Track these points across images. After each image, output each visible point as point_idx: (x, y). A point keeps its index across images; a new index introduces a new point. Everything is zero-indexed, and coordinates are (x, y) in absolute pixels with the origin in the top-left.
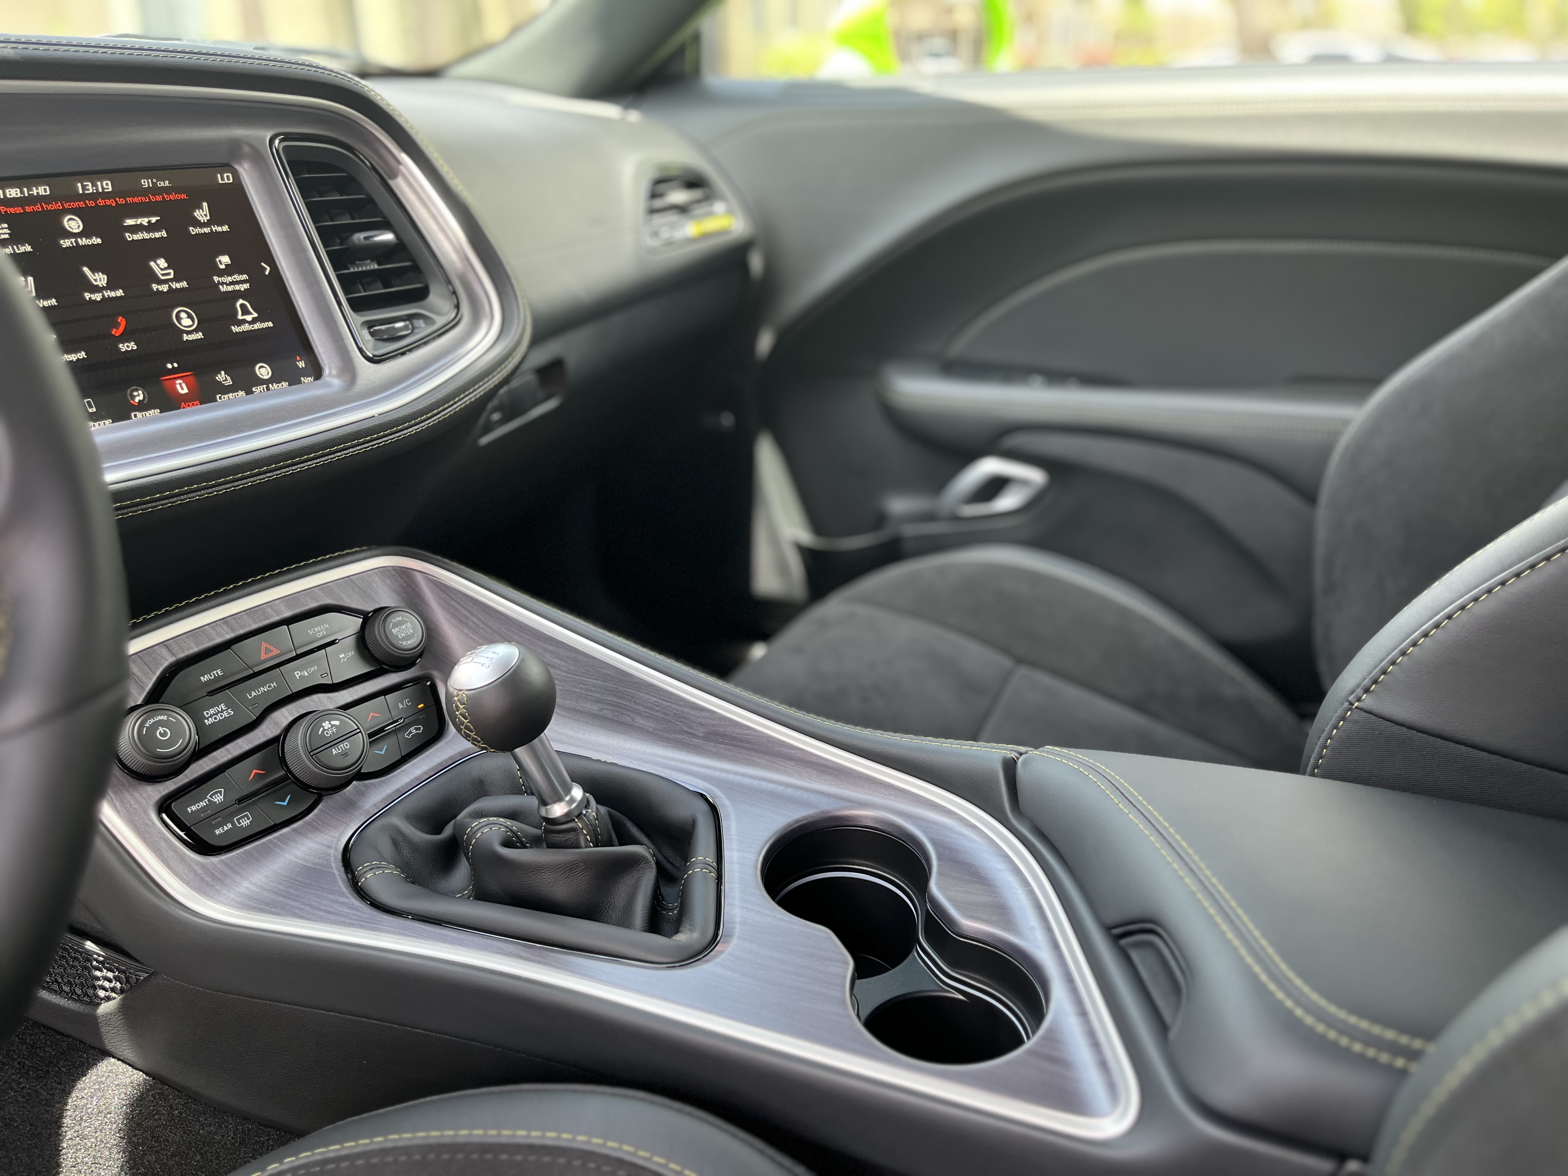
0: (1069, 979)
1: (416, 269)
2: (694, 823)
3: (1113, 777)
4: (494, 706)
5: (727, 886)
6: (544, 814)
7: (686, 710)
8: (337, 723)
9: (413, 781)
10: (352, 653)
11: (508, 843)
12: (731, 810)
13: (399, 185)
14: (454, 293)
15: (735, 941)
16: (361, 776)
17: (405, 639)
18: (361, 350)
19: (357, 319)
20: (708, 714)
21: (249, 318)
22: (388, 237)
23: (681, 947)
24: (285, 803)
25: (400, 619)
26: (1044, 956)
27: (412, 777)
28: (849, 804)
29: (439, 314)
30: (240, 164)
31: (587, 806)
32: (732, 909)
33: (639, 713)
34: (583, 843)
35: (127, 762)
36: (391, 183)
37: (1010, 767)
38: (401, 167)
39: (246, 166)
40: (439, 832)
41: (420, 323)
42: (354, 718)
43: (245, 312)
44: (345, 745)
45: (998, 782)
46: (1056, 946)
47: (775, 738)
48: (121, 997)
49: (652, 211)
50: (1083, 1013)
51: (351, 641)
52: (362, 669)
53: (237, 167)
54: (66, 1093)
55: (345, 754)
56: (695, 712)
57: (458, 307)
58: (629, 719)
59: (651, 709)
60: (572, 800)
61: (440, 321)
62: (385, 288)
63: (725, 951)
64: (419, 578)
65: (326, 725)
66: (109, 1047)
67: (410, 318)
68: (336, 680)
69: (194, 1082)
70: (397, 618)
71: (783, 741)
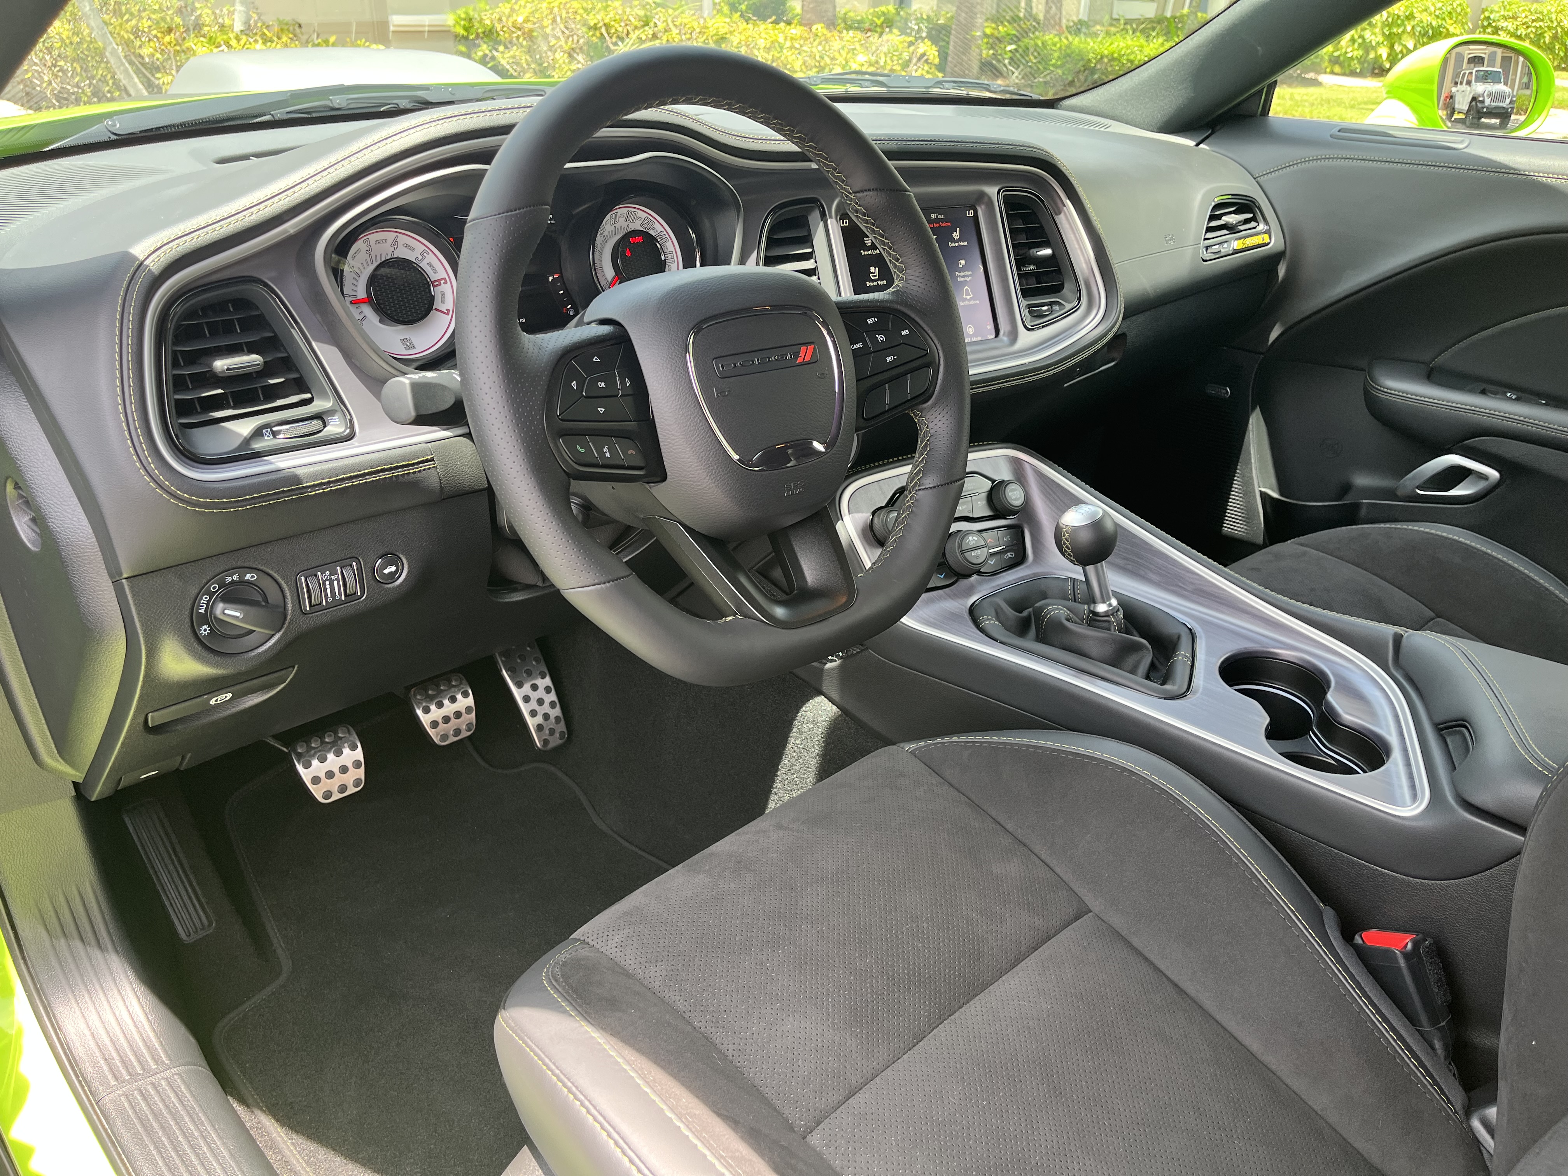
0: (1405, 750)
1: (1059, 272)
2: (1179, 637)
3: (1466, 651)
4: (1085, 537)
5: (1196, 671)
6: (1092, 609)
7: (1183, 572)
8: (976, 539)
9: (1007, 582)
10: (985, 502)
11: (1068, 620)
12: (1203, 634)
13: (1061, 220)
14: (1079, 290)
15: (1198, 695)
16: (979, 573)
17: (1016, 499)
18: (1023, 322)
19: (1024, 303)
20: (1197, 577)
21: (968, 297)
22: (1048, 251)
23: (1165, 691)
24: (942, 577)
25: (1013, 487)
26: (1393, 740)
27: (1006, 580)
28: (1282, 646)
29: (1069, 302)
30: (980, 206)
31: (1118, 610)
32: (1199, 680)
33: (1151, 571)
34: (1112, 629)
35: (877, 534)
36: (1056, 218)
37: (1398, 640)
38: (1065, 208)
39: (983, 207)
40: (1021, 612)
41: (1056, 307)
42: (983, 538)
43: (968, 294)
44: (979, 552)
45: (1387, 647)
46: (1401, 735)
47: (1241, 599)
48: (840, 661)
49: (1209, 230)
50: (1408, 764)
51: (984, 495)
52: (988, 513)
53: (978, 208)
54: (798, 708)
55: (977, 557)
56: (1188, 575)
57: (1079, 299)
58: (1143, 573)
59: (1160, 569)
60: (1110, 605)
61: (1068, 306)
62: (1037, 284)
63: (1191, 699)
64: (1027, 466)
65: (970, 538)
66: (824, 689)
67: (1050, 304)
68: (975, 516)
69: (866, 717)
70: (1011, 487)
71: (1245, 602)
